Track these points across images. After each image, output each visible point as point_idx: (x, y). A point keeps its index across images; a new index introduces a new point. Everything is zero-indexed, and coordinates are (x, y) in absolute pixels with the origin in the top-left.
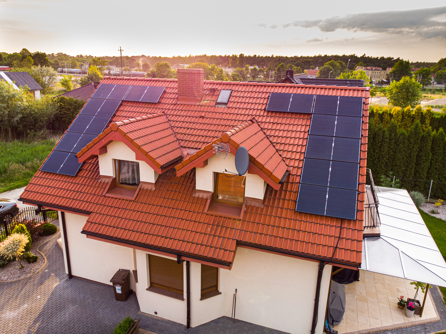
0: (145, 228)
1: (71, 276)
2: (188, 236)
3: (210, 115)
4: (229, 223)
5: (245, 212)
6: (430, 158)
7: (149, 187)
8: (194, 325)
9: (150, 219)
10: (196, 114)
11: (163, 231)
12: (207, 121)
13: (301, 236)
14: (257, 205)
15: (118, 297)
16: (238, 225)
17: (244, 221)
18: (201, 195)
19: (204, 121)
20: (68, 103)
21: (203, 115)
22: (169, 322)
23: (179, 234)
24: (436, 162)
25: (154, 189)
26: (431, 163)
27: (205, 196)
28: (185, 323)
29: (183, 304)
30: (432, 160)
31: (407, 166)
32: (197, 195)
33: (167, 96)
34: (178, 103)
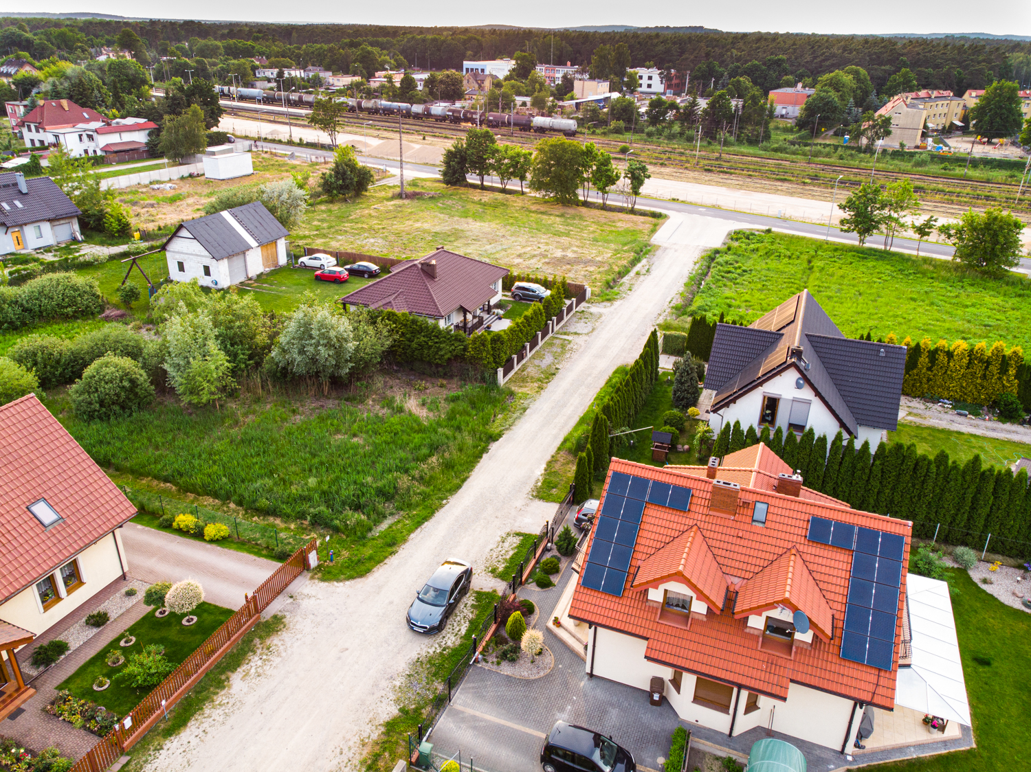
0: (705, 659)
1: (591, 675)
2: (746, 670)
3: (747, 535)
4: (780, 662)
5: (796, 653)
6: (990, 502)
7: (700, 618)
8: (735, 734)
9: (709, 650)
10: (733, 532)
11: (722, 664)
12: (745, 543)
13: (845, 680)
14: (805, 647)
15: (654, 703)
16: (790, 665)
17: (795, 661)
18: (752, 631)
19: (742, 542)
20: (401, 322)
21: (740, 535)
22: (709, 730)
23: (738, 668)
24: (999, 509)
25: (705, 619)
26: (991, 508)
27: (756, 633)
28: (727, 732)
29: (729, 718)
30: (993, 505)
31: (958, 510)
32: (747, 630)
33: (695, 500)
34: (711, 513)
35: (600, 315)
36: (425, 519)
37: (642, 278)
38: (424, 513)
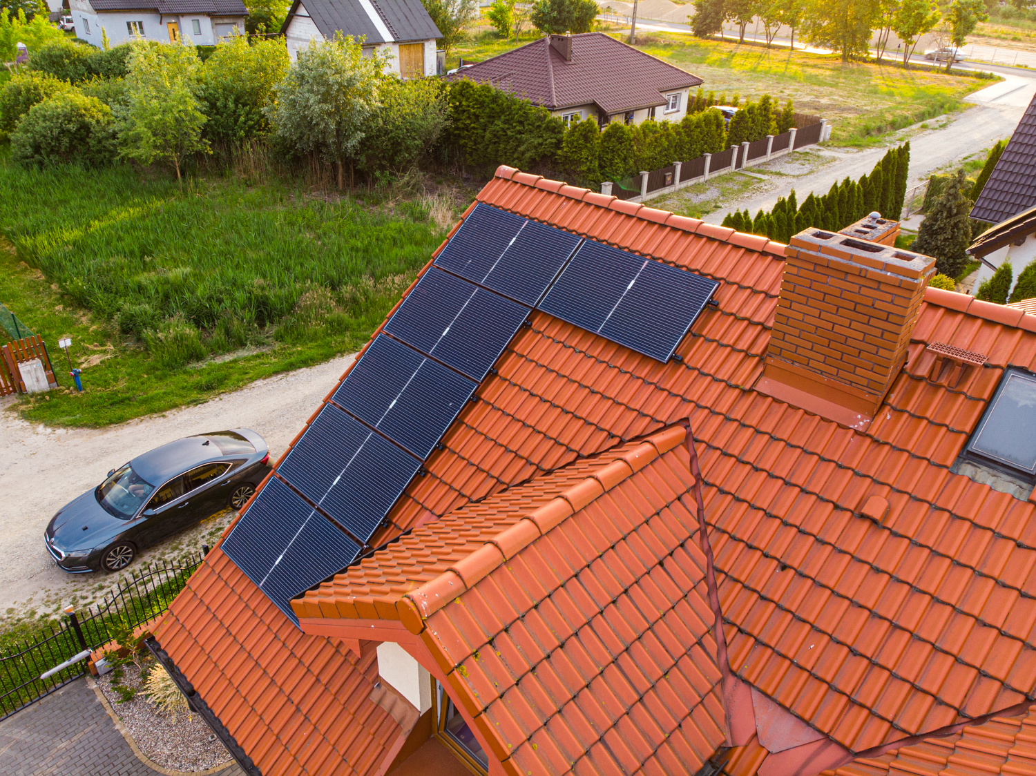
20: (477, 100)
33: (716, 327)
34: (763, 386)
35: (834, 159)
36: (308, 362)
37: (929, 131)
38: (313, 352)
